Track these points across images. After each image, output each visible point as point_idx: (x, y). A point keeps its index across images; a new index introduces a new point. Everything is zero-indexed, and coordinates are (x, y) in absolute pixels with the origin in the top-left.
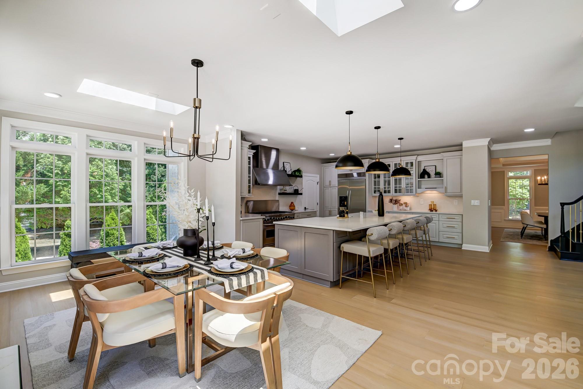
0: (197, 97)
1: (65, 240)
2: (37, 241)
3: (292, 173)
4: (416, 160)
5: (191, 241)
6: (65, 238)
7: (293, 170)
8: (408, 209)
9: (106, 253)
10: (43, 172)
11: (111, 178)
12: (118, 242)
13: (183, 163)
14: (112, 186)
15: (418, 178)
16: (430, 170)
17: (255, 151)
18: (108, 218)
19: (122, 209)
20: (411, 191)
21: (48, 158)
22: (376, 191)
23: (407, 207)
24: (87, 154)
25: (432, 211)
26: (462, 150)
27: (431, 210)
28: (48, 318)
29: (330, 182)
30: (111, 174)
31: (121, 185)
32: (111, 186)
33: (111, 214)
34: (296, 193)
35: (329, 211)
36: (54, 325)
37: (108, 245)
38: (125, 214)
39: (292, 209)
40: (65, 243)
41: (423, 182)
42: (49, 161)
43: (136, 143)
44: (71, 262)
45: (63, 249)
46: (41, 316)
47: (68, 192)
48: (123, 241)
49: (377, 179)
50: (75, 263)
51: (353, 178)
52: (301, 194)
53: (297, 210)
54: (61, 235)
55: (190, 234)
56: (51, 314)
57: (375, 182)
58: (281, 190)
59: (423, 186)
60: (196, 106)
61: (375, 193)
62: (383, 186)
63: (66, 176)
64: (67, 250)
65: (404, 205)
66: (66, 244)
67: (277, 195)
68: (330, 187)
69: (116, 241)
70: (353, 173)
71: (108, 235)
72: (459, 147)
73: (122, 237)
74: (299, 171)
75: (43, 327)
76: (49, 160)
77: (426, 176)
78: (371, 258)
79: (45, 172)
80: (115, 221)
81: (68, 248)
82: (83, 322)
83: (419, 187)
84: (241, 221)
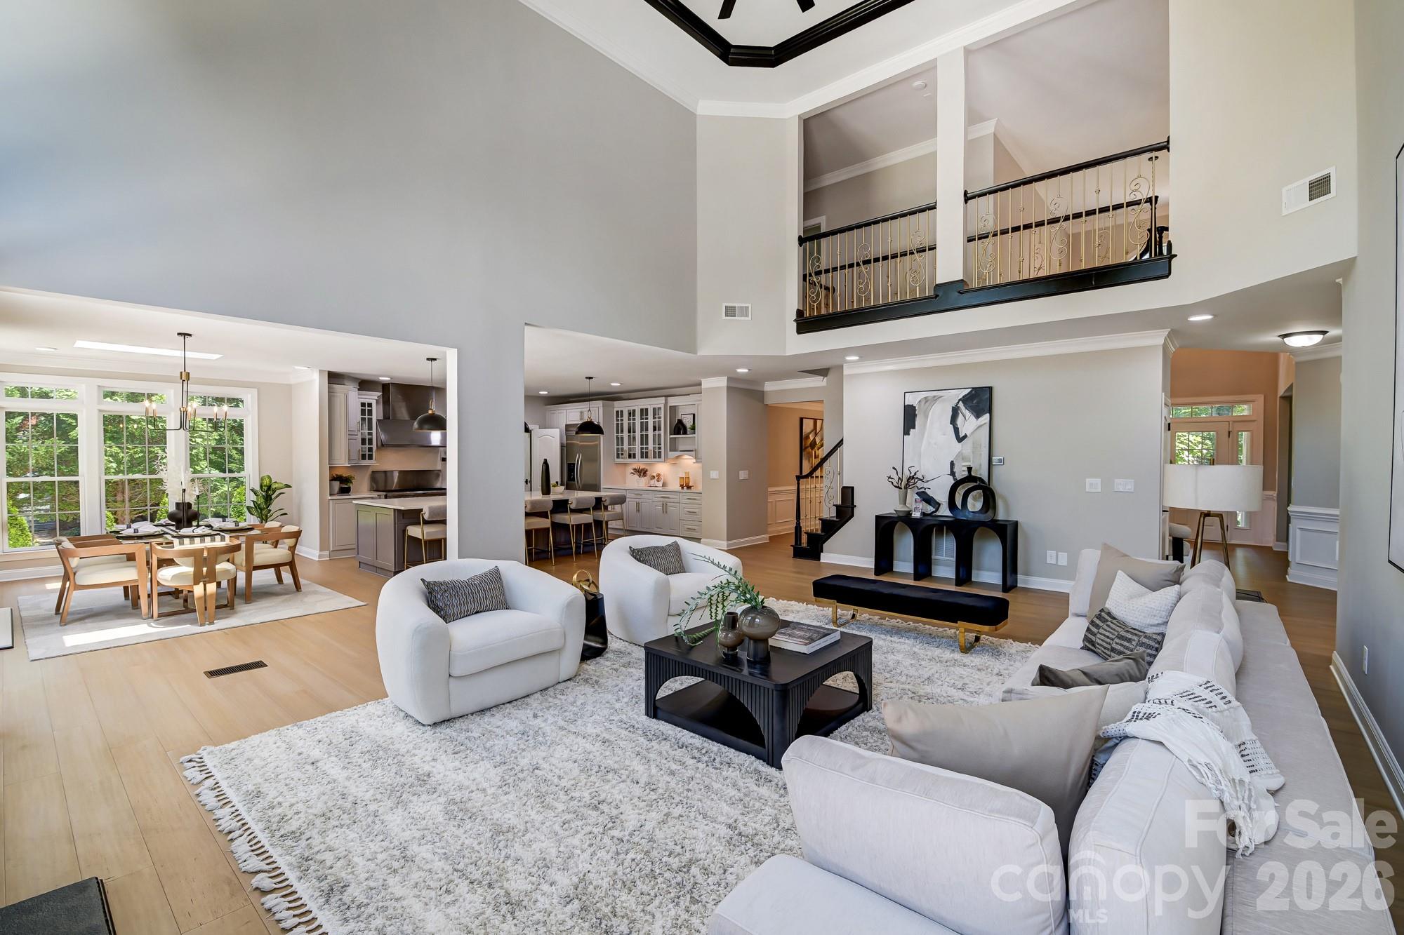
15: (670, 434)
20: (661, 455)
24: (100, 411)
41: (676, 441)
59: (678, 447)
77: (681, 431)
78: (425, 542)
83: (674, 449)
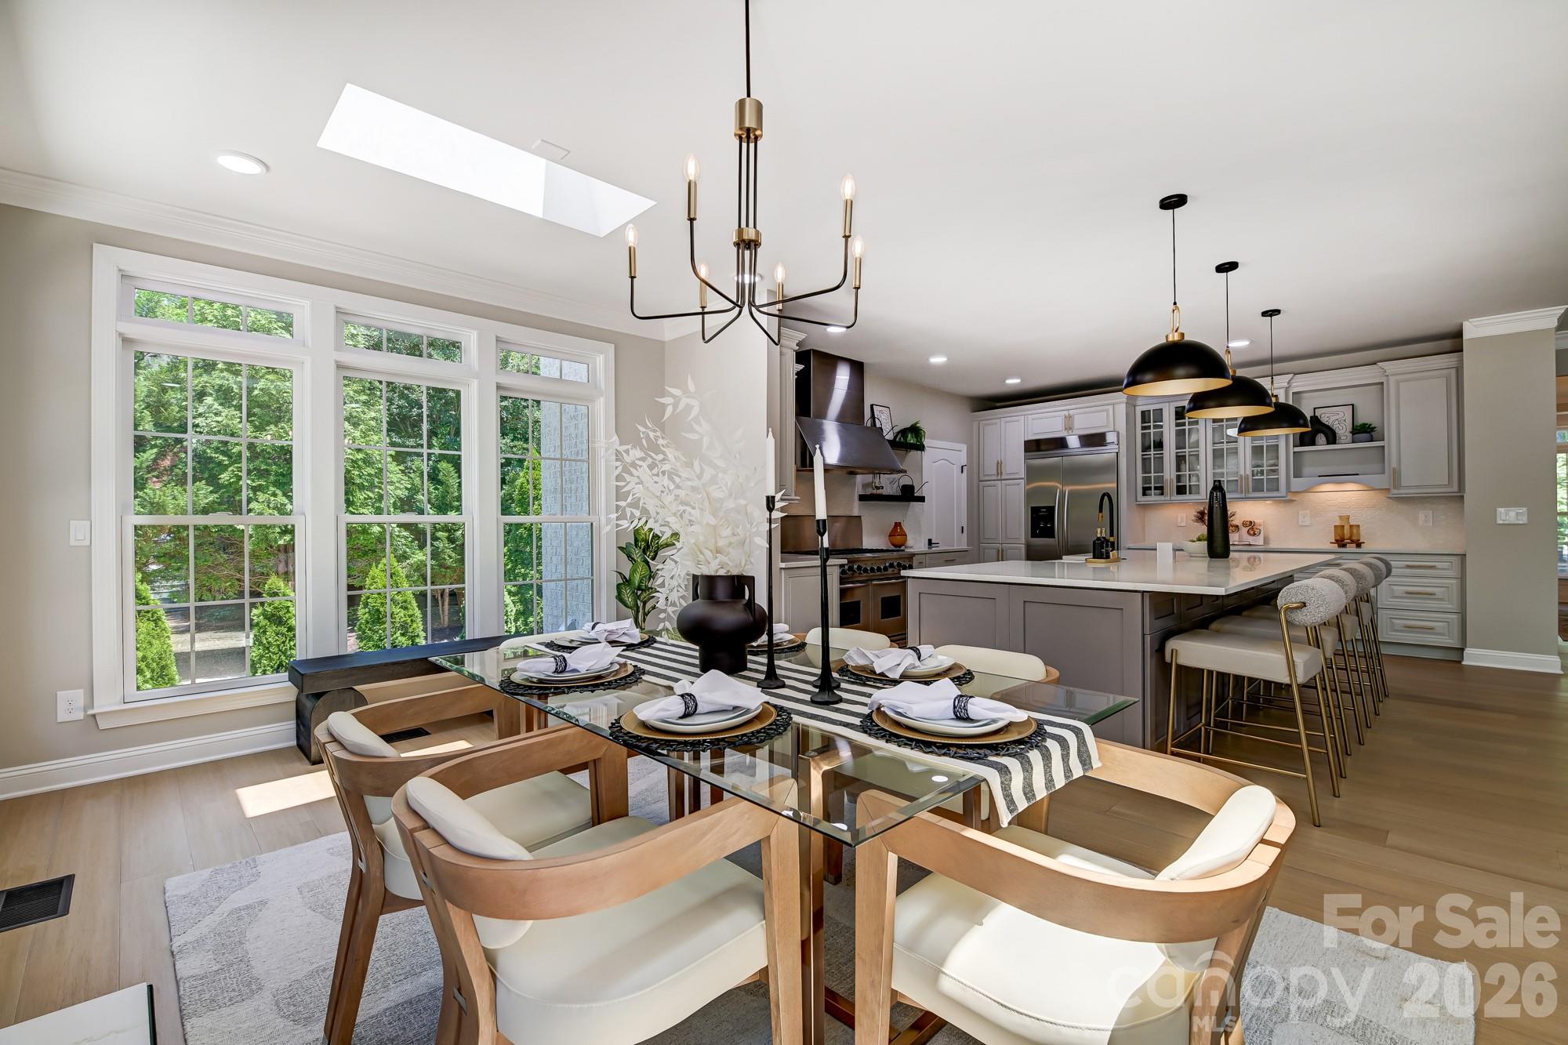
0: (749, 95)
1: (265, 632)
2: (197, 636)
3: (895, 437)
4: (1287, 389)
5: (728, 617)
6: (266, 625)
7: (897, 429)
8: (1259, 541)
9: (426, 659)
10: (204, 452)
11: (377, 469)
12: (403, 639)
13: (602, 399)
14: (381, 491)
16: (1332, 418)
17: (801, 367)
18: (377, 571)
19: (405, 552)
20: (1274, 485)
21: (216, 414)
22: (1150, 488)
23: (1254, 534)
24: (338, 365)
25: (1344, 546)
26: (1462, 351)
27: (1341, 543)
28: (241, 877)
29: (999, 465)
30: (378, 458)
31: (402, 487)
32: (377, 490)
33: (384, 561)
34: (908, 495)
35: (999, 551)
36: (263, 903)
37: (379, 647)
38: (412, 565)
39: (897, 543)
40: (267, 639)
41: (1307, 459)
42: (218, 422)
43: (474, 335)
44: (295, 691)
45: (262, 656)
46: (217, 868)
47: (268, 506)
48: (418, 636)
49: (1152, 452)
50: (307, 696)
51: (1068, 451)
52: (922, 499)
53: (911, 547)
54: (254, 618)
55: (721, 592)
56: (247, 862)
57: (1145, 461)
58: (865, 486)
59: (1306, 470)
60: (747, 125)
61: (1144, 494)
62: (1174, 474)
63: (262, 462)
64: (270, 659)
65: (1244, 530)
66: (268, 643)
67: (856, 503)
68: (1001, 480)
69: (398, 634)
70: (1067, 438)
71: (379, 619)
72: (1452, 341)
73: (415, 625)
74: (915, 430)
75: (225, 908)
76: (219, 419)
77: (1321, 438)
79: (208, 451)
80: (395, 581)
81: (274, 653)
82: (381, 914)
83: (1298, 475)
84: (783, 571)
